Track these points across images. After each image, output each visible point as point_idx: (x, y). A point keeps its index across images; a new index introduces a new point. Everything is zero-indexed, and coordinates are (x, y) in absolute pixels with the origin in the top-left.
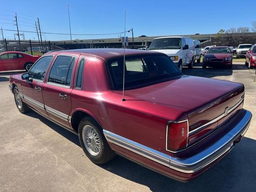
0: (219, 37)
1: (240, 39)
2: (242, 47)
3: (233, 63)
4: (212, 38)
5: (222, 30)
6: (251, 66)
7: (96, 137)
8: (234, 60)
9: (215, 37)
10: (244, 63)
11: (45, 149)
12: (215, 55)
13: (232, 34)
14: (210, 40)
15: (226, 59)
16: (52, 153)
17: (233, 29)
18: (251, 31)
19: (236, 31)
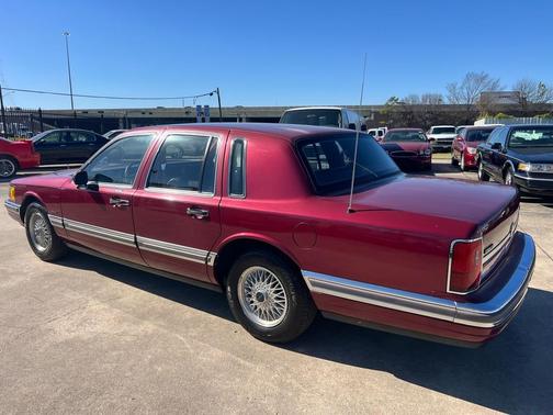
0: (388, 112)
1: (427, 115)
2: (437, 131)
3: (433, 161)
4: (376, 113)
5: (393, 99)
6: (465, 167)
7: (274, 289)
8: (434, 156)
9: (381, 110)
10: (450, 162)
11: (149, 327)
12: (401, 144)
13: (413, 106)
14: (372, 118)
15: (422, 153)
16: (166, 331)
17: (414, 97)
18: (446, 101)
19: (420, 101)
